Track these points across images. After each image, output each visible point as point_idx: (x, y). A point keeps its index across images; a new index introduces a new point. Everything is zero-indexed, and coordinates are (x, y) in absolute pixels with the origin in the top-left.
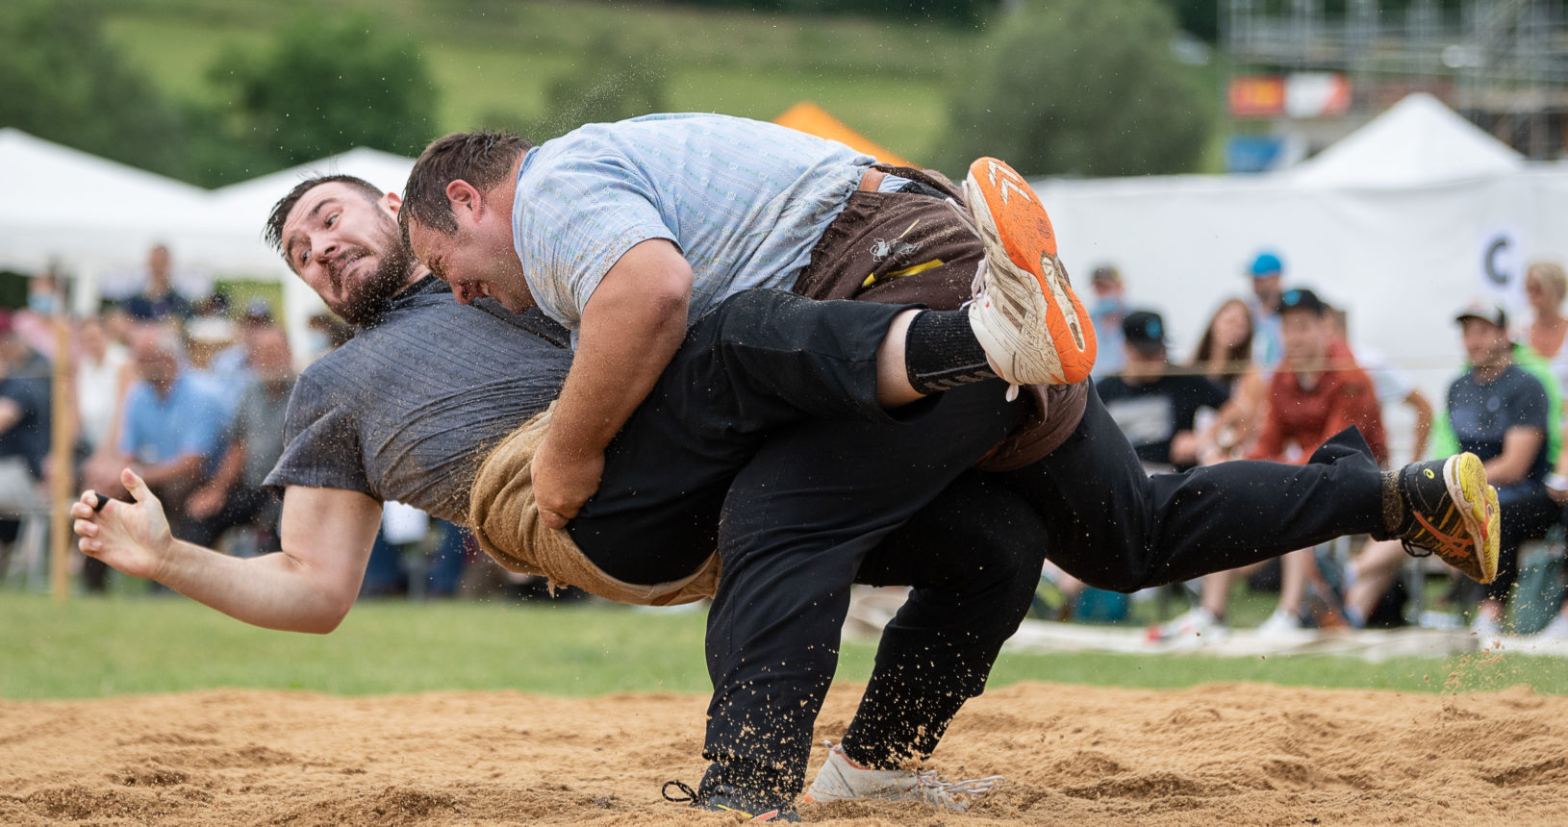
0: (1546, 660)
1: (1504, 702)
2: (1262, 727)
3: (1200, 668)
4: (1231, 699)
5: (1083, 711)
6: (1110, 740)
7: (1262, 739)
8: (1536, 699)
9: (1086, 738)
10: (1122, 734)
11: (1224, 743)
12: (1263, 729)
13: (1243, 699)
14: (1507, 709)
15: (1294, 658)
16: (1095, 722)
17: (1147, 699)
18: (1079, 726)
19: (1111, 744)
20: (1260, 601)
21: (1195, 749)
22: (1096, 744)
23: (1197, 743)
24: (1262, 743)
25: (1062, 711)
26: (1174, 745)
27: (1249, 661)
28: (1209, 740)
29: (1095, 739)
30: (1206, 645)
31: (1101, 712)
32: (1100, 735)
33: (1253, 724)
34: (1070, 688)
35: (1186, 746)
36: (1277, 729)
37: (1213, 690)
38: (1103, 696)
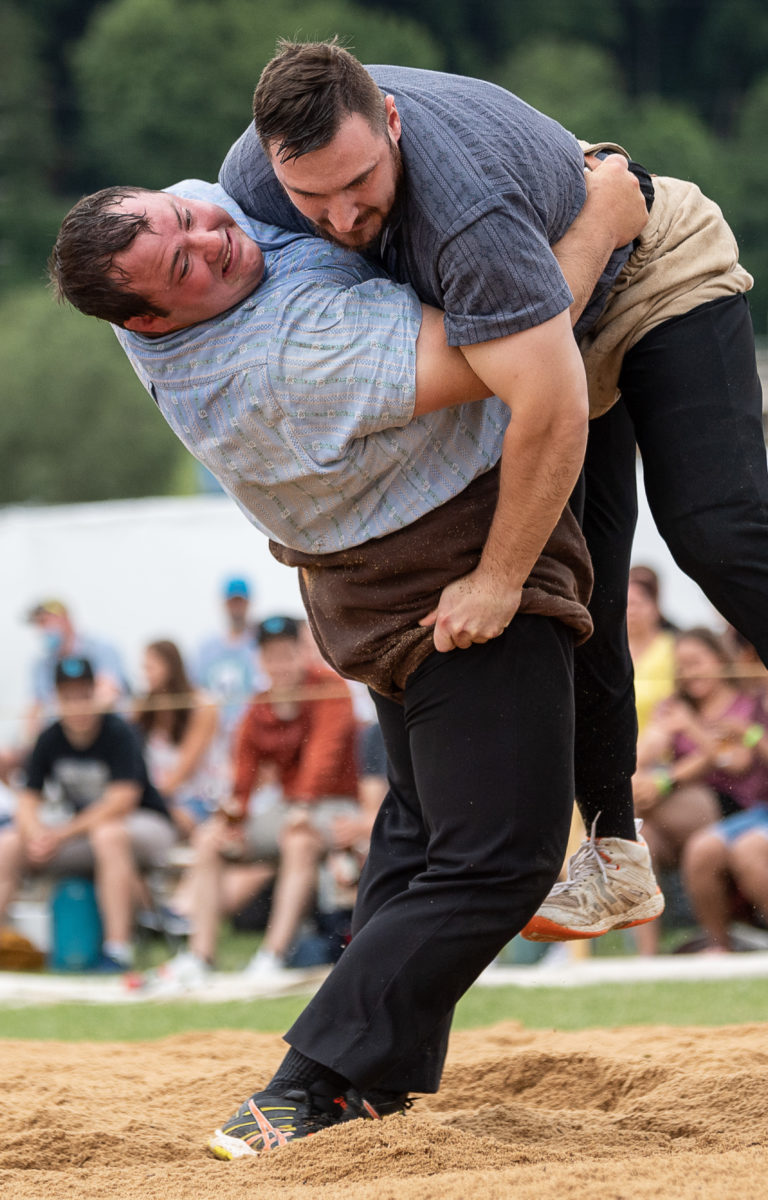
0: (541, 992)
1: (491, 1040)
2: (235, 1078)
3: (182, 1017)
4: (205, 1049)
5: (49, 1069)
6: (78, 1098)
7: (236, 1091)
8: (526, 1034)
9: (51, 1098)
10: (89, 1092)
11: (196, 1097)
12: (237, 1080)
13: (217, 1049)
14: (493, 1046)
15: (280, 1001)
16: (60, 1080)
17: (118, 1053)
18: (44, 1084)
19: (77, 1102)
20: (244, 942)
21: (165, 1104)
22: (61, 1103)
23: (168, 1098)
24: (236, 1095)
25: (27, 1070)
26: (143, 1100)
27: (232, 1006)
28: (181, 1094)
29: (61, 1098)
30: (189, 990)
31: (68, 1068)
32: (64, 1094)
33: (225, 1075)
34: (38, 1044)
35: (156, 1101)
36: (251, 1079)
37: (188, 1041)
38: (73, 1052)
